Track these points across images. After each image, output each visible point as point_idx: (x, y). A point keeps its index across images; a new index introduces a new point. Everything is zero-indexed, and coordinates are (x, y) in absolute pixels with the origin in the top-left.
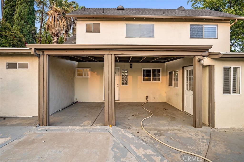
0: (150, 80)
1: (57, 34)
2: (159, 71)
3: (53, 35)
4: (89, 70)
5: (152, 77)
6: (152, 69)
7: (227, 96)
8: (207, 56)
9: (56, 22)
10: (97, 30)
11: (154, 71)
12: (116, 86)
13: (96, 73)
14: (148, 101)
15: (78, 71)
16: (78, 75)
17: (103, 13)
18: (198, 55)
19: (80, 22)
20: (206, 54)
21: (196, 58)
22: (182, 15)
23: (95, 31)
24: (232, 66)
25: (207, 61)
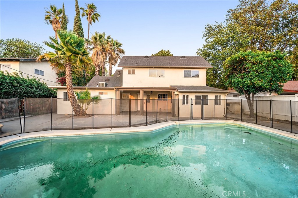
0: (162, 100)
1: (99, 65)
2: (167, 95)
3: (96, 66)
4: (129, 94)
5: (163, 98)
6: (163, 94)
7: (184, 105)
8: (177, 91)
9: (98, 56)
10: (134, 73)
11: (164, 95)
12: (144, 103)
13: (133, 96)
14: (161, 111)
15: (123, 95)
16: (124, 97)
17: (137, 64)
18: (173, 91)
19: (125, 69)
20: (176, 90)
21: (173, 92)
22: (180, 65)
23: (132, 74)
24: (186, 94)
25: (176, 93)
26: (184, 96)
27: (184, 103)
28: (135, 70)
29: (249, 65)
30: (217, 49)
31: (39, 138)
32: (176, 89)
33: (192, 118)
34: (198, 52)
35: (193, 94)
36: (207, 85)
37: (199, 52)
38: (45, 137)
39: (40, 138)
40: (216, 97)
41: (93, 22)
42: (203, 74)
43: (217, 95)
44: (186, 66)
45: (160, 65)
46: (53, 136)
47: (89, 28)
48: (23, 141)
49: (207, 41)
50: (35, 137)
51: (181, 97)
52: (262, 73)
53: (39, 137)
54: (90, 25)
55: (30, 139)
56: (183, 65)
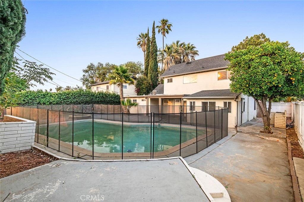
4: (168, 100)
13: (171, 102)
17: (174, 72)
18: (182, 98)
19: (165, 79)
22: (213, 67)
23: (170, 82)
26: (191, 103)
28: (172, 78)
35: (199, 100)
40: (225, 103)
41: (166, 34)
43: (225, 101)
47: (163, 41)
51: (188, 103)
54: (164, 36)
56: (217, 66)
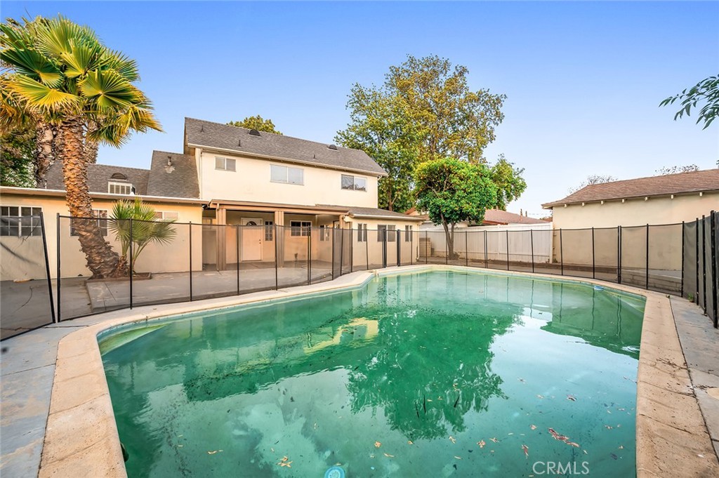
0: (300, 235)
2: (310, 223)
5: (301, 231)
6: (302, 221)
7: (360, 242)
8: (348, 216)
10: (231, 167)
11: (304, 224)
12: (258, 242)
14: (298, 259)
17: (239, 145)
18: (342, 215)
19: (206, 154)
20: (347, 214)
21: (341, 217)
22: (333, 163)
23: (228, 169)
24: (363, 222)
25: (347, 219)
26: (360, 226)
27: (360, 240)
28: (235, 160)
29: (456, 180)
30: (371, 138)
31: (143, 324)
32: (346, 212)
33: (385, 265)
34: (337, 137)
35: (374, 221)
36: (379, 207)
37: (339, 136)
38: (161, 318)
39: (147, 323)
40: (406, 227)
42: (372, 185)
43: (405, 223)
44: (347, 168)
45: (307, 158)
46: (181, 315)
48: (110, 332)
49: (354, 117)
50: (135, 322)
51: (355, 226)
52: (471, 193)
53: (144, 321)
55: (123, 328)
56: (340, 163)
